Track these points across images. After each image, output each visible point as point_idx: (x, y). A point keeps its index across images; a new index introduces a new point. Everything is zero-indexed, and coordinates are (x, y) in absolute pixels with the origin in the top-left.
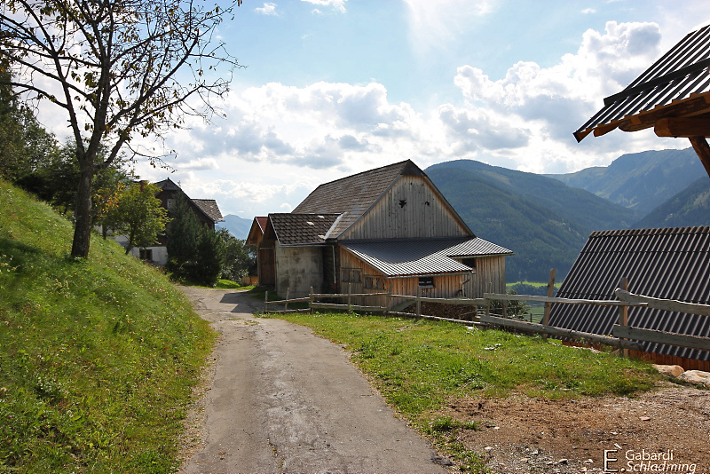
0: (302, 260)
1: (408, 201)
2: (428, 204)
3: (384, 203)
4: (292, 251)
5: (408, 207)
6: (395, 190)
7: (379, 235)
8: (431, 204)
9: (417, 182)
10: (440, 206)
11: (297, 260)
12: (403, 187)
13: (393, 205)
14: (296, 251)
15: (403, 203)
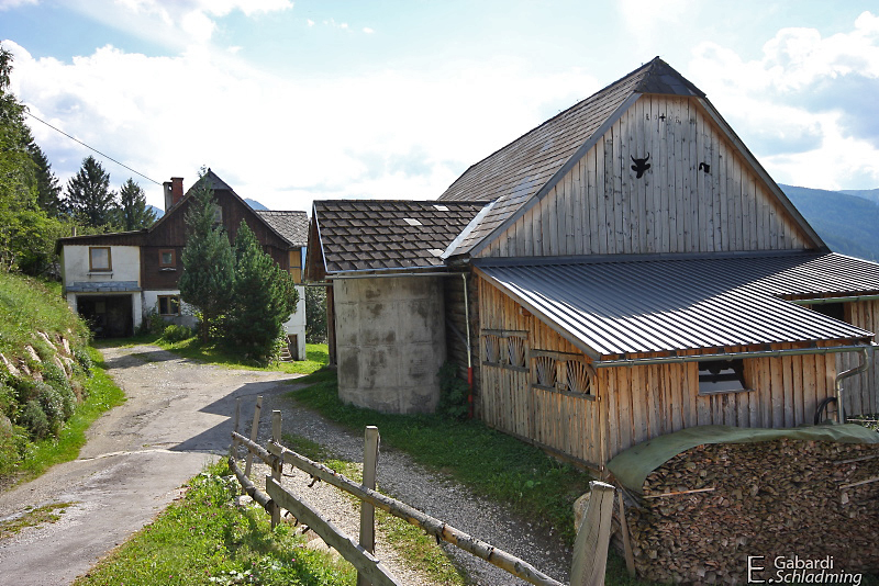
0: (388, 309)
1: (654, 162)
2: (707, 169)
3: (593, 164)
4: (364, 289)
5: (656, 175)
6: (619, 133)
7: (580, 246)
8: (713, 170)
9: (679, 113)
10: (737, 174)
11: (377, 310)
12: (643, 127)
13: (617, 171)
14: (374, 289)
15: (641, 166)
